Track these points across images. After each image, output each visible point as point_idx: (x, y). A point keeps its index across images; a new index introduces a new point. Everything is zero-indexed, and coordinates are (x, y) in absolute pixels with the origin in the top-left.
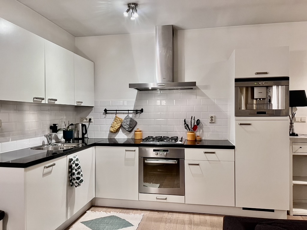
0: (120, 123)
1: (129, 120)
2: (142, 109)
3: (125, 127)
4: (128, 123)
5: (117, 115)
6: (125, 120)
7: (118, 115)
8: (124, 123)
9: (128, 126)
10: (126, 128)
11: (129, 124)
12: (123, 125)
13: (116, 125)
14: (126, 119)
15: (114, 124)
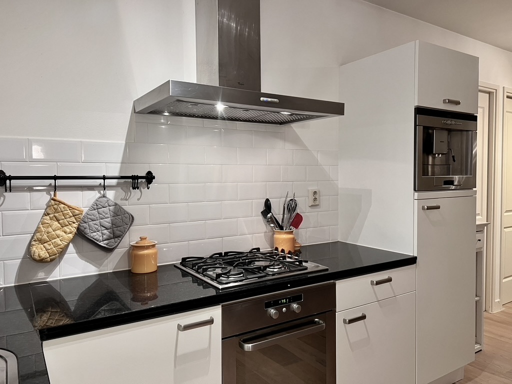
0: (75, 225)
1: (107, 211)
2: (149, 173)
3: (96, 236)
4: (107, 222)
5: (58, 193)
6: (95, 212)
7: (61, 196)
8: (91, 223)
9: (106, 231)
10: (101, 238)
11: (108, 225)
12: (88, 231)
13: (58, 232)
14: (96, 206)
15: (50, 230)
